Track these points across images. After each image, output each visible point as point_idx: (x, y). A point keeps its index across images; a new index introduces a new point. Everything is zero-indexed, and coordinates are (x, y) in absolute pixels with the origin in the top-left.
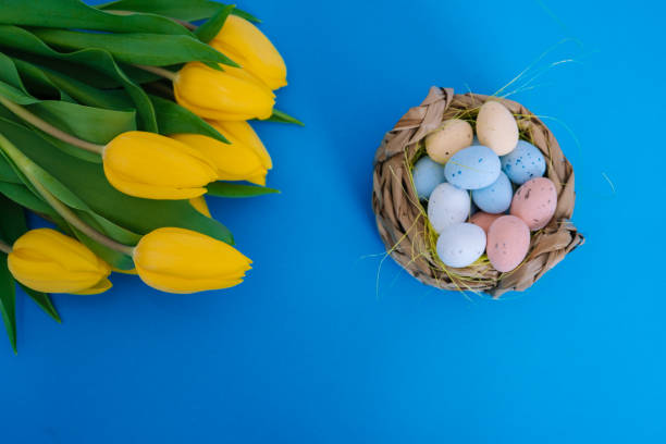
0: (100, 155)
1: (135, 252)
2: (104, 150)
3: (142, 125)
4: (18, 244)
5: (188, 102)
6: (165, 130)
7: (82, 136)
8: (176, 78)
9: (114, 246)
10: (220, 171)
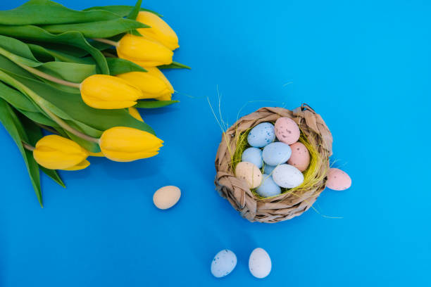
0: (78, 89)
1: (100, 141)
2: (80, 86)
3: (100, 71)
4: (38, 144)
5: (124, 55)
6: (113, 73)
7: (68, 79)
8: (117, 45)
9: (89, 139)
10: (143, 92)
